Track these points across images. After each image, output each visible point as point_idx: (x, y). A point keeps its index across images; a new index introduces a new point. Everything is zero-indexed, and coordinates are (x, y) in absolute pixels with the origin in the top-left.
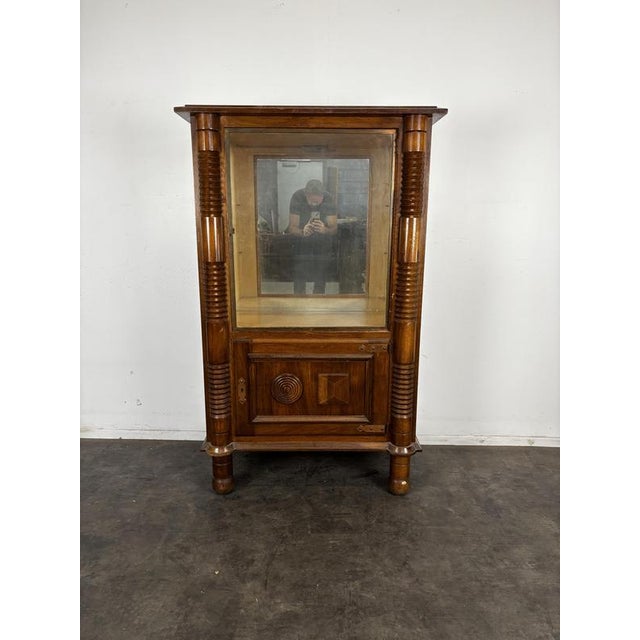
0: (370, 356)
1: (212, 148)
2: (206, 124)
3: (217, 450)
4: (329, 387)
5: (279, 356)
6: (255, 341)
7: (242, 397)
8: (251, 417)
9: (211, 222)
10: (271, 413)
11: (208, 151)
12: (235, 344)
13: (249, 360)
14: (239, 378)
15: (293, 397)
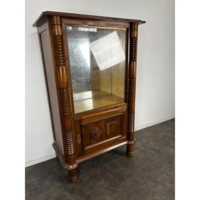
0: (122, 113)
1: (60, 34)
2: (57, 22)
3: (71, 167)
4: (110, 128)
5: (93, 121)
6: (83, 118)
7: (79, 141)
8: (83, 148)
9: (62, 69)
10: (90, 144)
11: (59, 35)
12: (75, 121)
13: (81, 126)
14: (78, 134)
15: (99, 135)
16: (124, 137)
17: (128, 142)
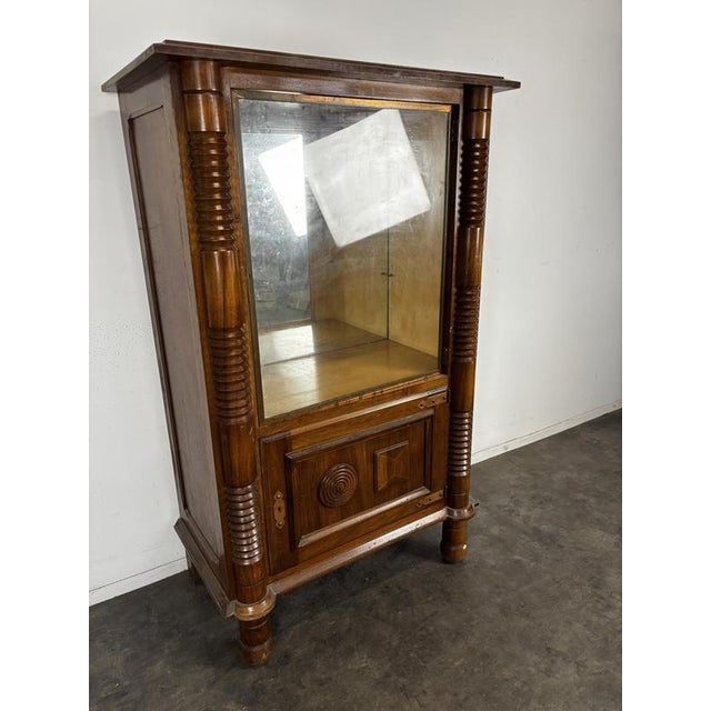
0: (431, 412)
1: (217, 127)
2: (205, 82)
3: (251, 610)
4: (389, 465)
5: (328, 445)
7: (280, 518)
9: (223, 258)
10: (319, 526)
11: (210, 132)
12: (267, 445)
13: (288, 464)
14: (274, 493)
15: (349, 493)
16: (436, 496)
17: (449, 512)
